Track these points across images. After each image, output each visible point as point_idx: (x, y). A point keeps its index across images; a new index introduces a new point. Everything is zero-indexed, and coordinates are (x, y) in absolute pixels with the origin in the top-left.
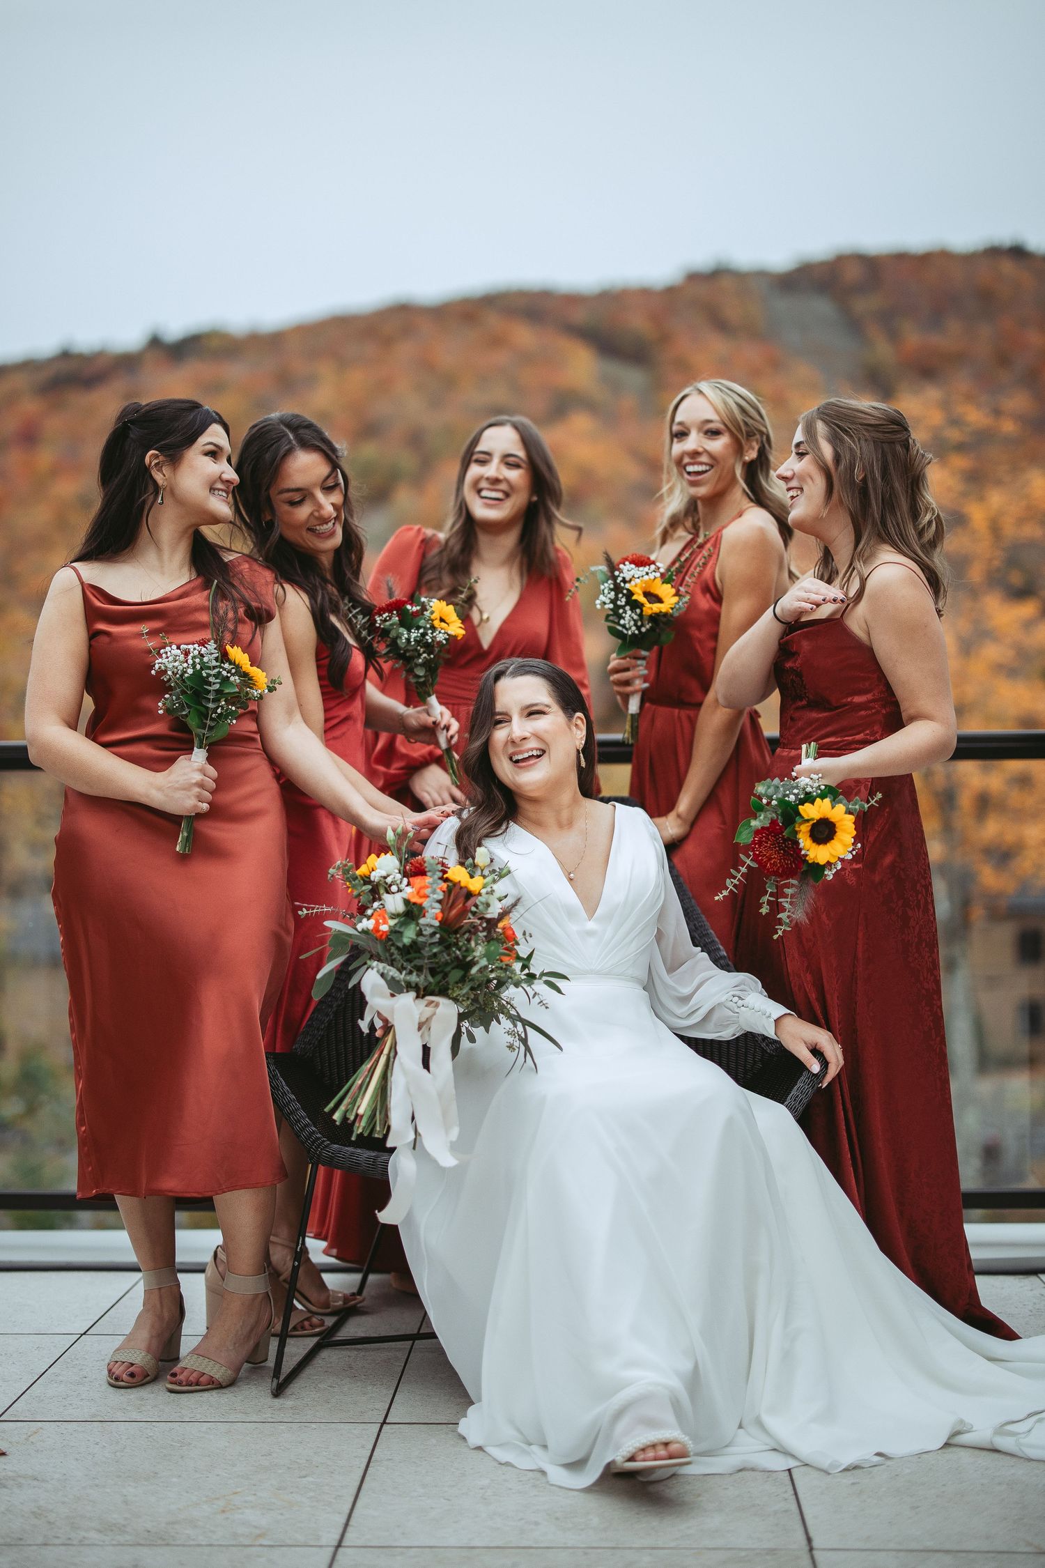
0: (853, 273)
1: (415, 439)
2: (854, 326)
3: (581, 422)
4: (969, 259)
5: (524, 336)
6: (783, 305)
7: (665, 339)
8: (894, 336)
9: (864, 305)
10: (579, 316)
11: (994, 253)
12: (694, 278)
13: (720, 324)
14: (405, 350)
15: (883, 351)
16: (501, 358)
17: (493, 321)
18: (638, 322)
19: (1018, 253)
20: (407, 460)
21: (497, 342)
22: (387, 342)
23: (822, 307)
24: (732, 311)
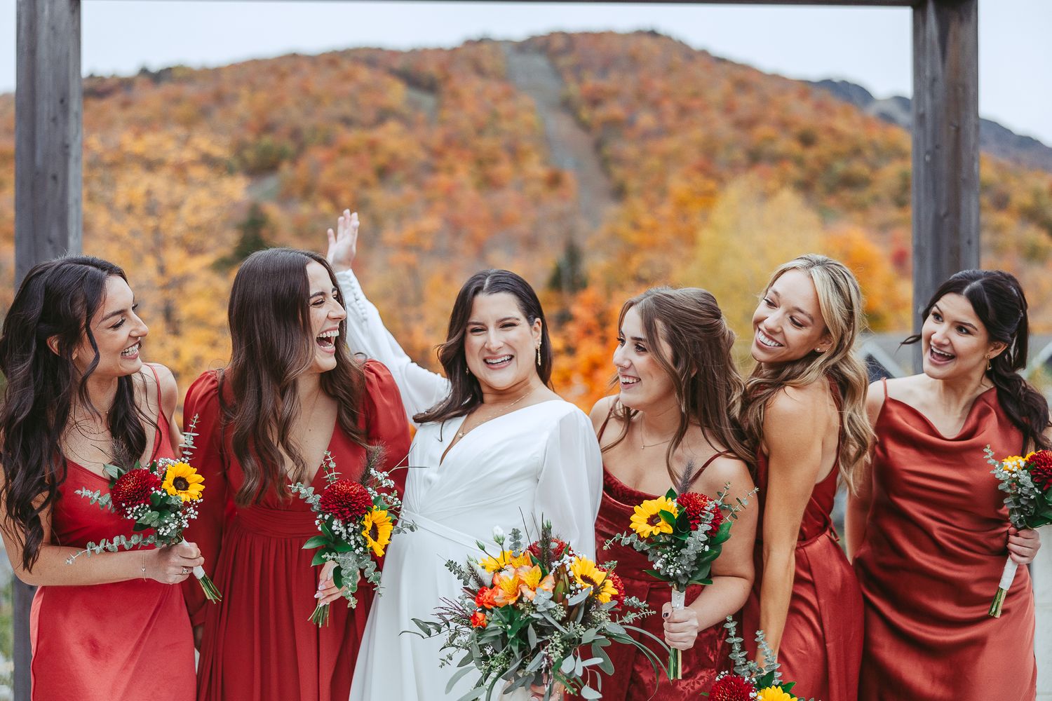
0: (559, 43)
1: (295, 134)
2: (558, 73)
3: (393, 126)
4: (626, 37)
5: (364, 74)
6: (518, 61)
7: (447, 78)
8: (580, 80)
9: (565, 61)
10: (398, 64)
11: (640, 33)
12: (469, 43)
13: (479, 70)
14: (293, 81)
15: (574, 89)
16: (349, 87)
17: (346, 65)
18: (431, 68)
19: (653, 34)
20: (290, 146)
21: (347, 77)
22: (282, 76)
23: (540, 62)
24: (488, 64)
